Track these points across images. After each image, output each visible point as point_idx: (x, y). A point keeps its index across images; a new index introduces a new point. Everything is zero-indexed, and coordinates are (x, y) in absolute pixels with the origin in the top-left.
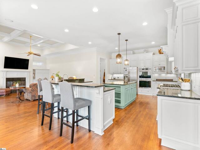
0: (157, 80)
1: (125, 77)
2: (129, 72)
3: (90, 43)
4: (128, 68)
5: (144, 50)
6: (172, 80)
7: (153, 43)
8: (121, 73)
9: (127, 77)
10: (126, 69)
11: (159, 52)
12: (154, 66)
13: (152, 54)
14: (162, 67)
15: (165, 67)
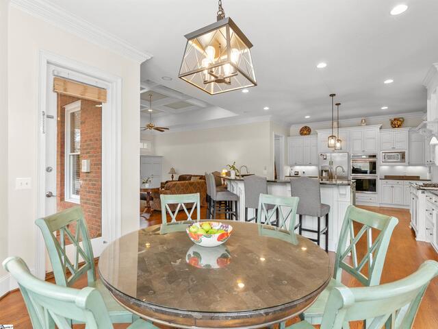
0: (387, 178)
1: (322, 171)
2: (331, 163)
3: (266, 108)
4: (328, 154)
5: (361, 119)
6: (418, 177)
7: (384, 108)
8: (310, 164)
9: (325, 171)
10: (325, 157)
11: (392, 123)
12: (382, 150)
13: (379, 129)
14: (398, 153)
15: (404, 152)
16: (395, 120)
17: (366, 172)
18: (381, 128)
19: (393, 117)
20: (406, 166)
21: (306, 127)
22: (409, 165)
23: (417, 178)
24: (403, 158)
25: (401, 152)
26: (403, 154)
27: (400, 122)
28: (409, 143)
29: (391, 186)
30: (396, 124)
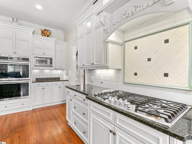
11: (43, 32)
12: (33, 55)
13: (32, 33)
14: (47, 58)
15: (52, 58)
16: (45, 30)
18: (33, 33)
19: (43, 28)
22: (55, 69)
23: (57, 79)
24: (51, 63)
25: (49, 58)
26: (51, 60)
27: (48, 33)
28: (55, 51)
29: (42, 88)
30: (45, 33)
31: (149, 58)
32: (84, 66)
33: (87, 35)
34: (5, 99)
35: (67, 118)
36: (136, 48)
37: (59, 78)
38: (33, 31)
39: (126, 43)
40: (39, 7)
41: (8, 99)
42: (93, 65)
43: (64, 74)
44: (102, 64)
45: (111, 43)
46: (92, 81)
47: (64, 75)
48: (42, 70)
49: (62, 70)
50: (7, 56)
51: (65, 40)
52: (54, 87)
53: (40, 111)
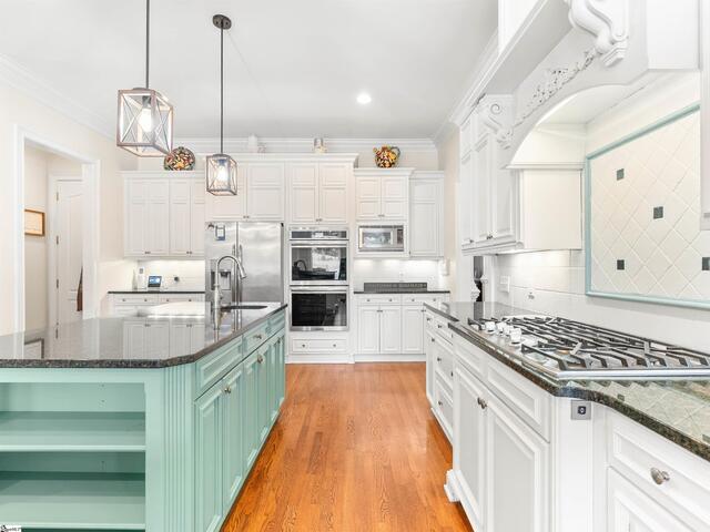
1: (213, 273)
2: (239, 250)
9: (225, 274)
10: (220, 234)
11: (378, 155)
12: (358, 221)
13: (352, 164)
14: (390, 227)
15: (402, 226)
16: (384, 149)
17: (330, 277)
18: (356, 165)
19: (379, 144)
20: (404, 259)
21: (182, 151)
22: (412, 258)
23: (420, 288)
24: (400, 240)
25: (395, 227)
26: (400, 230)
27: (392, 157)
28: (411, 205)
29: (377, 308)
30: (386, 159)
31: (658, 206)
32: (474, 245)
33: (478, 150)
34: (304, 328)
35: (428, 394)
36: (620, 174)
37: (425, 285)
38: (354, 159)
39: (592, 161)
40: (364, 99)
41: (310, 328)
42: (491, 242)
43: (440, 272)
44: (509, 236)
45: (530, 172)
46: (506, 293)
47: (441, 276)
48: (378, 260)
49: (436, 259)
50: (307, 229)
51: (442, 167)
52: (407, 308)
53: (370, 370)
